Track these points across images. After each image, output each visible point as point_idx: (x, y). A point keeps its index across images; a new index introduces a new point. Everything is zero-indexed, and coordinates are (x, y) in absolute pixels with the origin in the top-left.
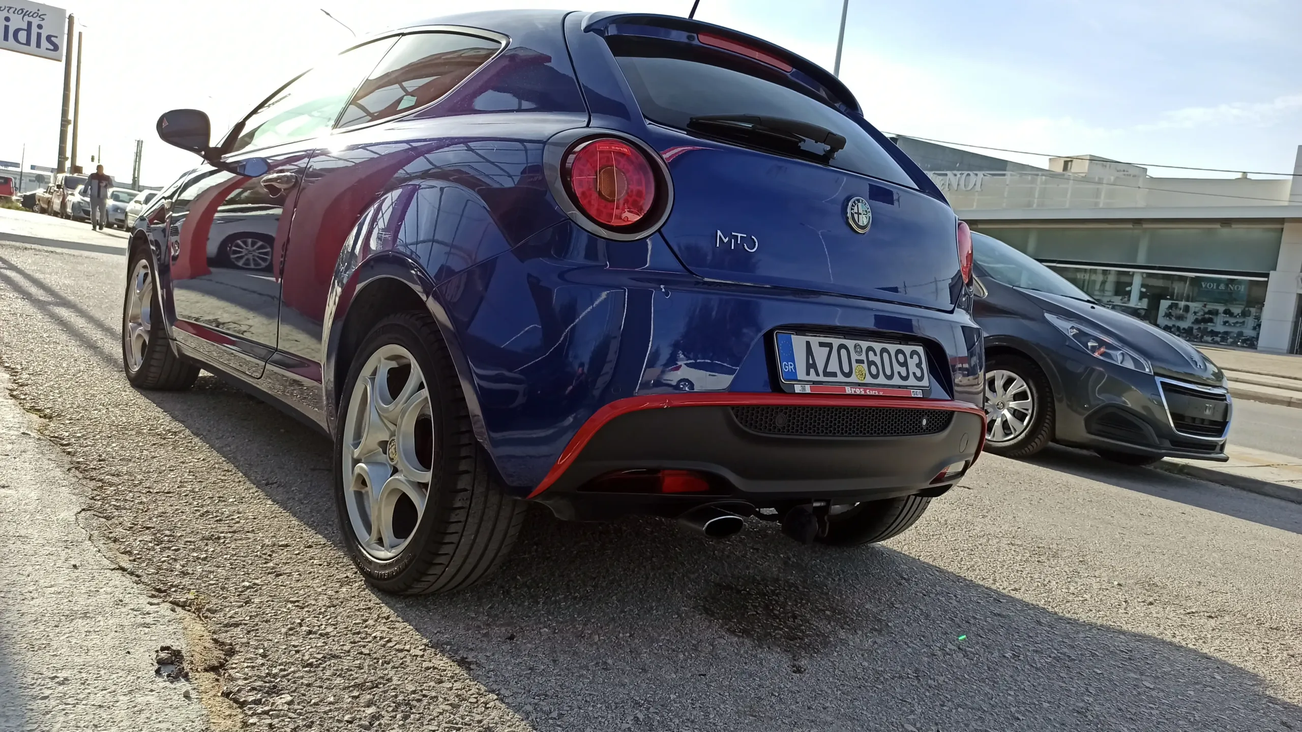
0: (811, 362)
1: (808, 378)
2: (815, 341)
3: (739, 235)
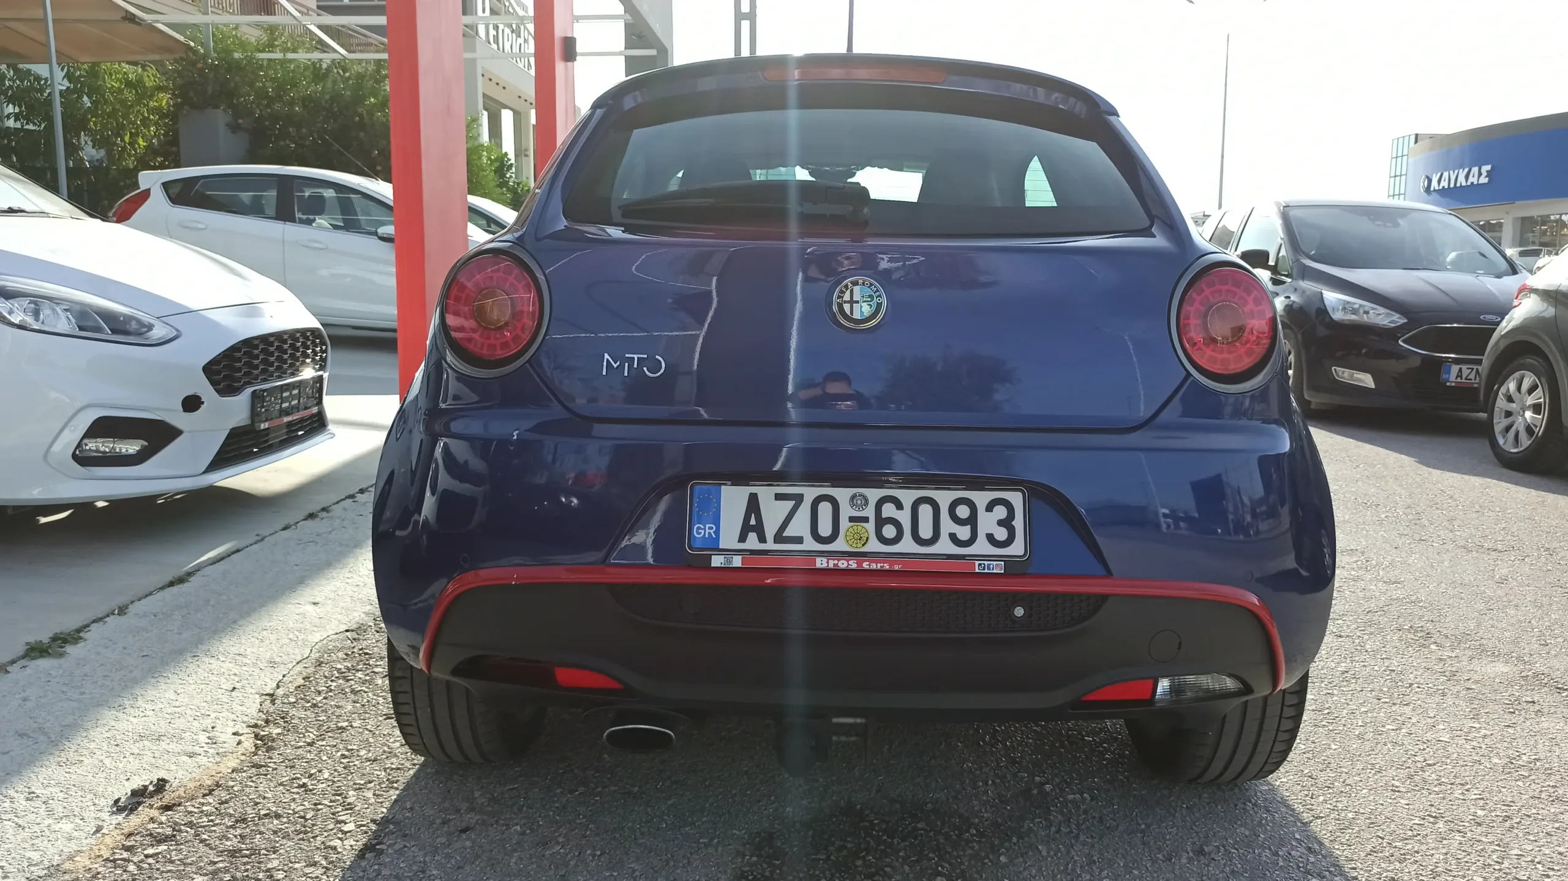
0: (753, 522)
1: (742, 546)
2: (765, 493)
3: (636, 356)
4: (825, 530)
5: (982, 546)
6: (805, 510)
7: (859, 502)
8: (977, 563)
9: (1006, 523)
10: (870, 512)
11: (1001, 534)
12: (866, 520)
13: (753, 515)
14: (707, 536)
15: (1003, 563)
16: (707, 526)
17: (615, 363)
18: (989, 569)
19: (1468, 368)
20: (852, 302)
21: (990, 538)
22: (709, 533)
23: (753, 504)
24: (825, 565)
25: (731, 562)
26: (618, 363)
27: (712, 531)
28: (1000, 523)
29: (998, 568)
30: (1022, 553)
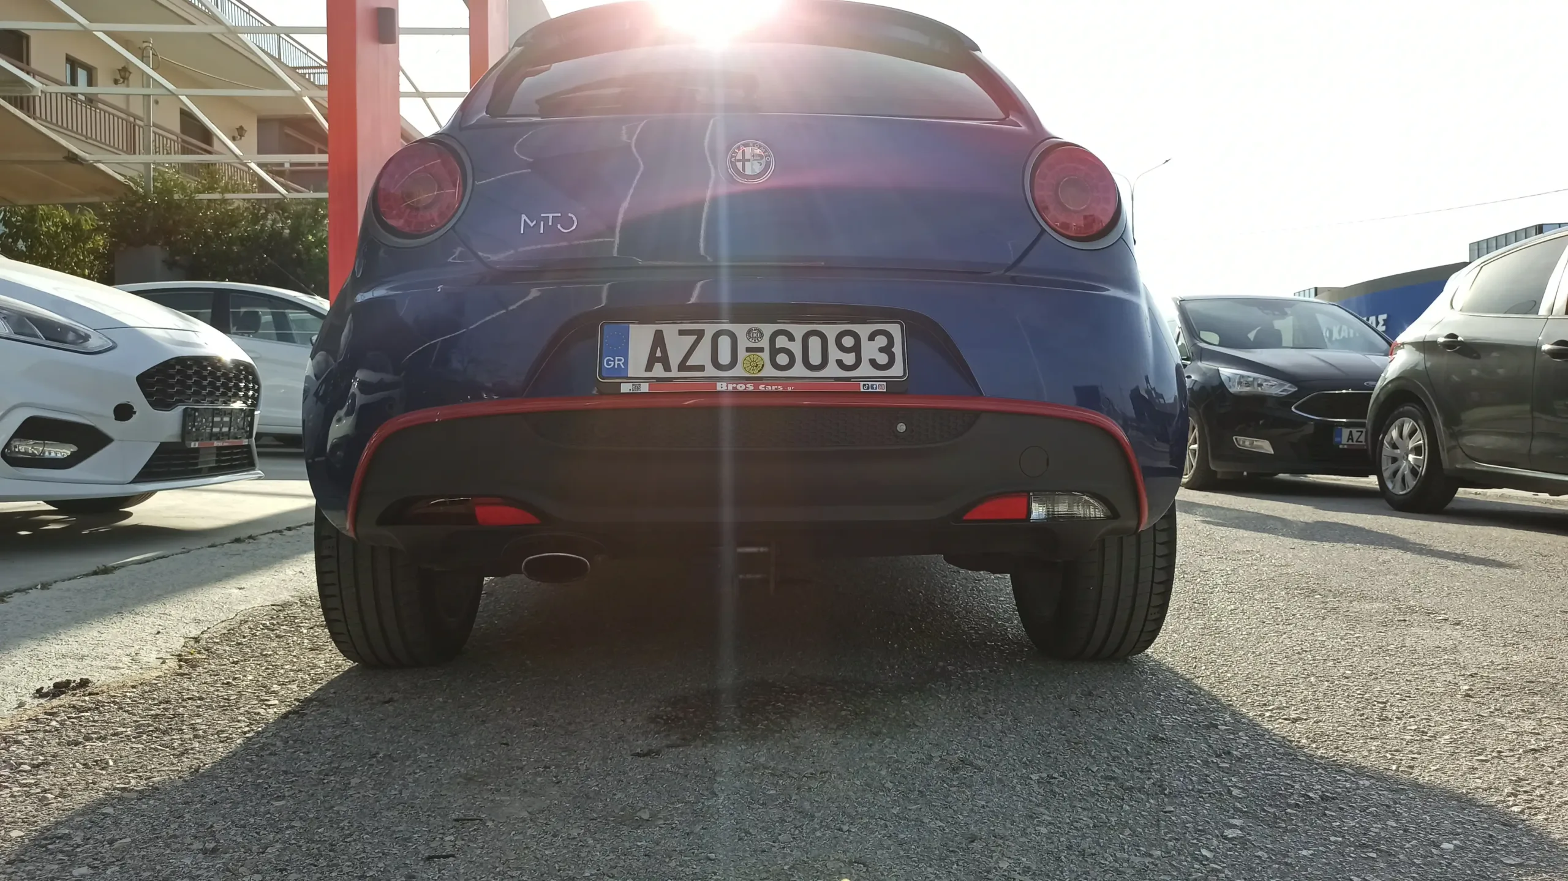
0: (658, 354)
3: (551, 215)
4: (724, 358)
5: (865, 370)
6: (707, 341)
7: (755, 335)
8: (862, 384)
9: (887, 350)
10: (765, 343)
11: (883, 359)
12: (761, 350)
13: (659, 348)
14: (616, 367)
15: (885, 383)
16: (617, 358)
17: (532, 222)
18: (872, 388)
19: (1358, 431)
20: (744, 160)
21: (873, 362)
22: (619, 364)
23: (659, 340)
24: (725, 388)
25: (638, 388)
26: (535, 222)
27: (621, 363)
28: (881, 350)
29: (880, 387)
30: (902, 374)
